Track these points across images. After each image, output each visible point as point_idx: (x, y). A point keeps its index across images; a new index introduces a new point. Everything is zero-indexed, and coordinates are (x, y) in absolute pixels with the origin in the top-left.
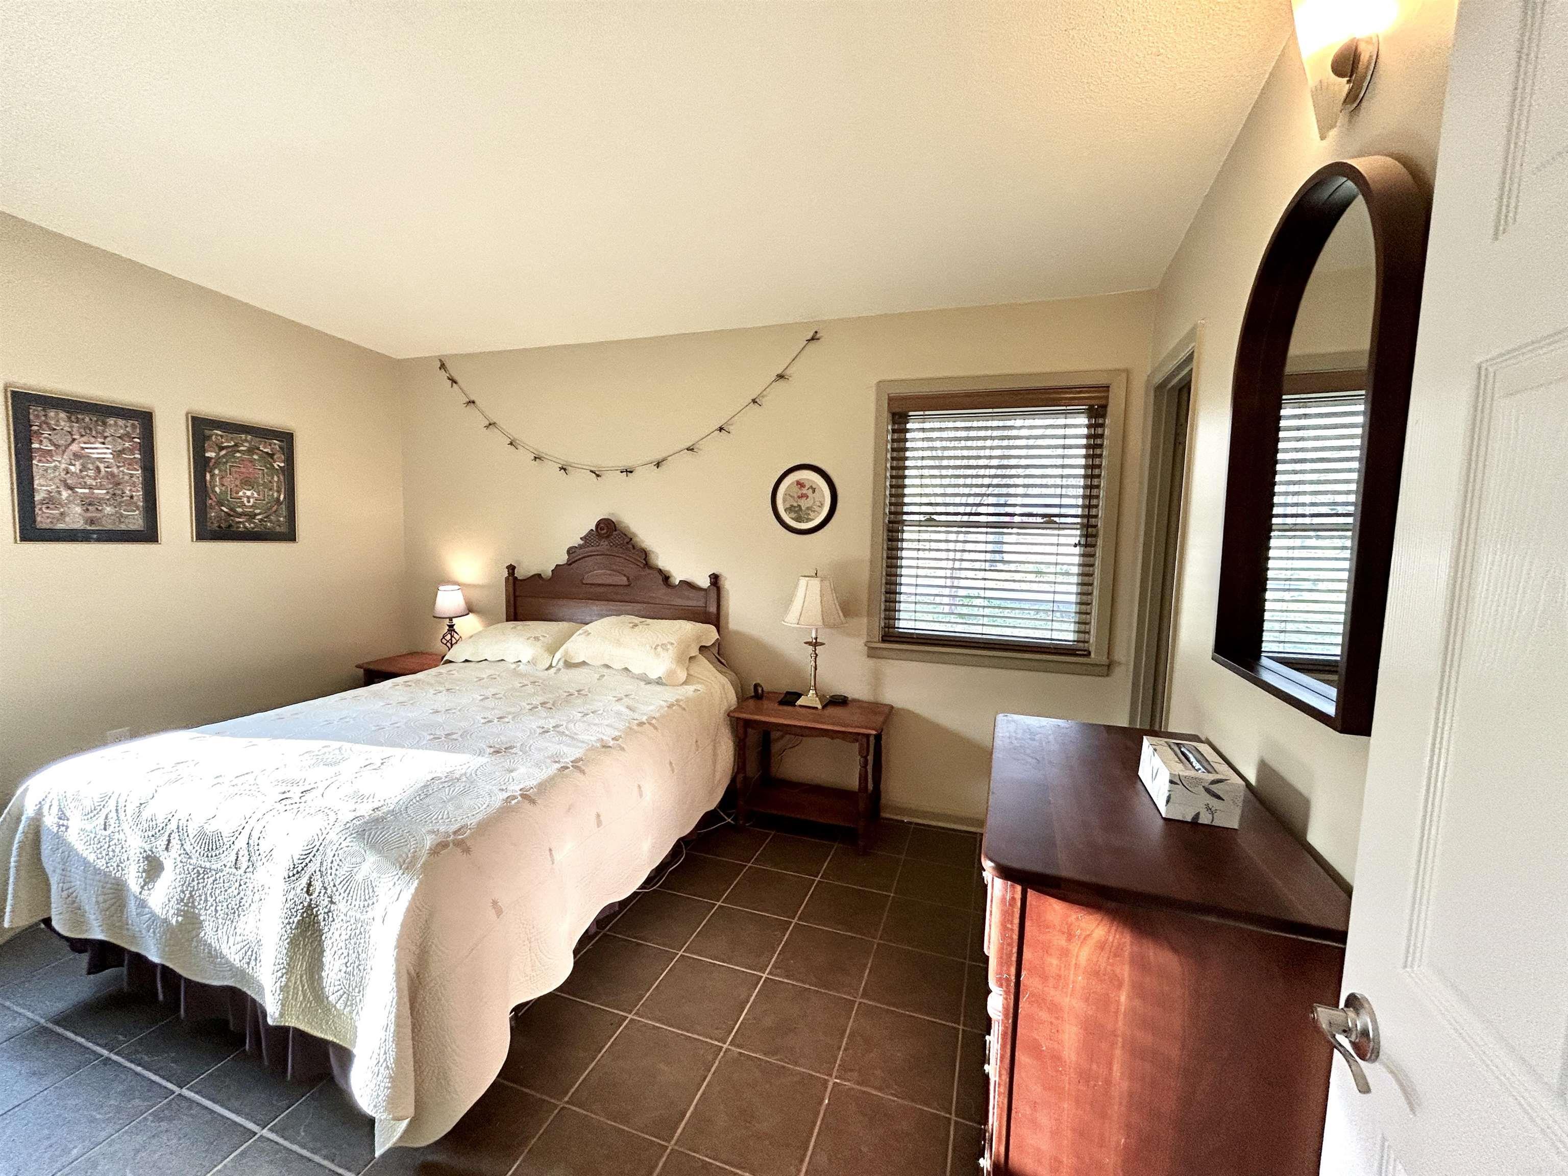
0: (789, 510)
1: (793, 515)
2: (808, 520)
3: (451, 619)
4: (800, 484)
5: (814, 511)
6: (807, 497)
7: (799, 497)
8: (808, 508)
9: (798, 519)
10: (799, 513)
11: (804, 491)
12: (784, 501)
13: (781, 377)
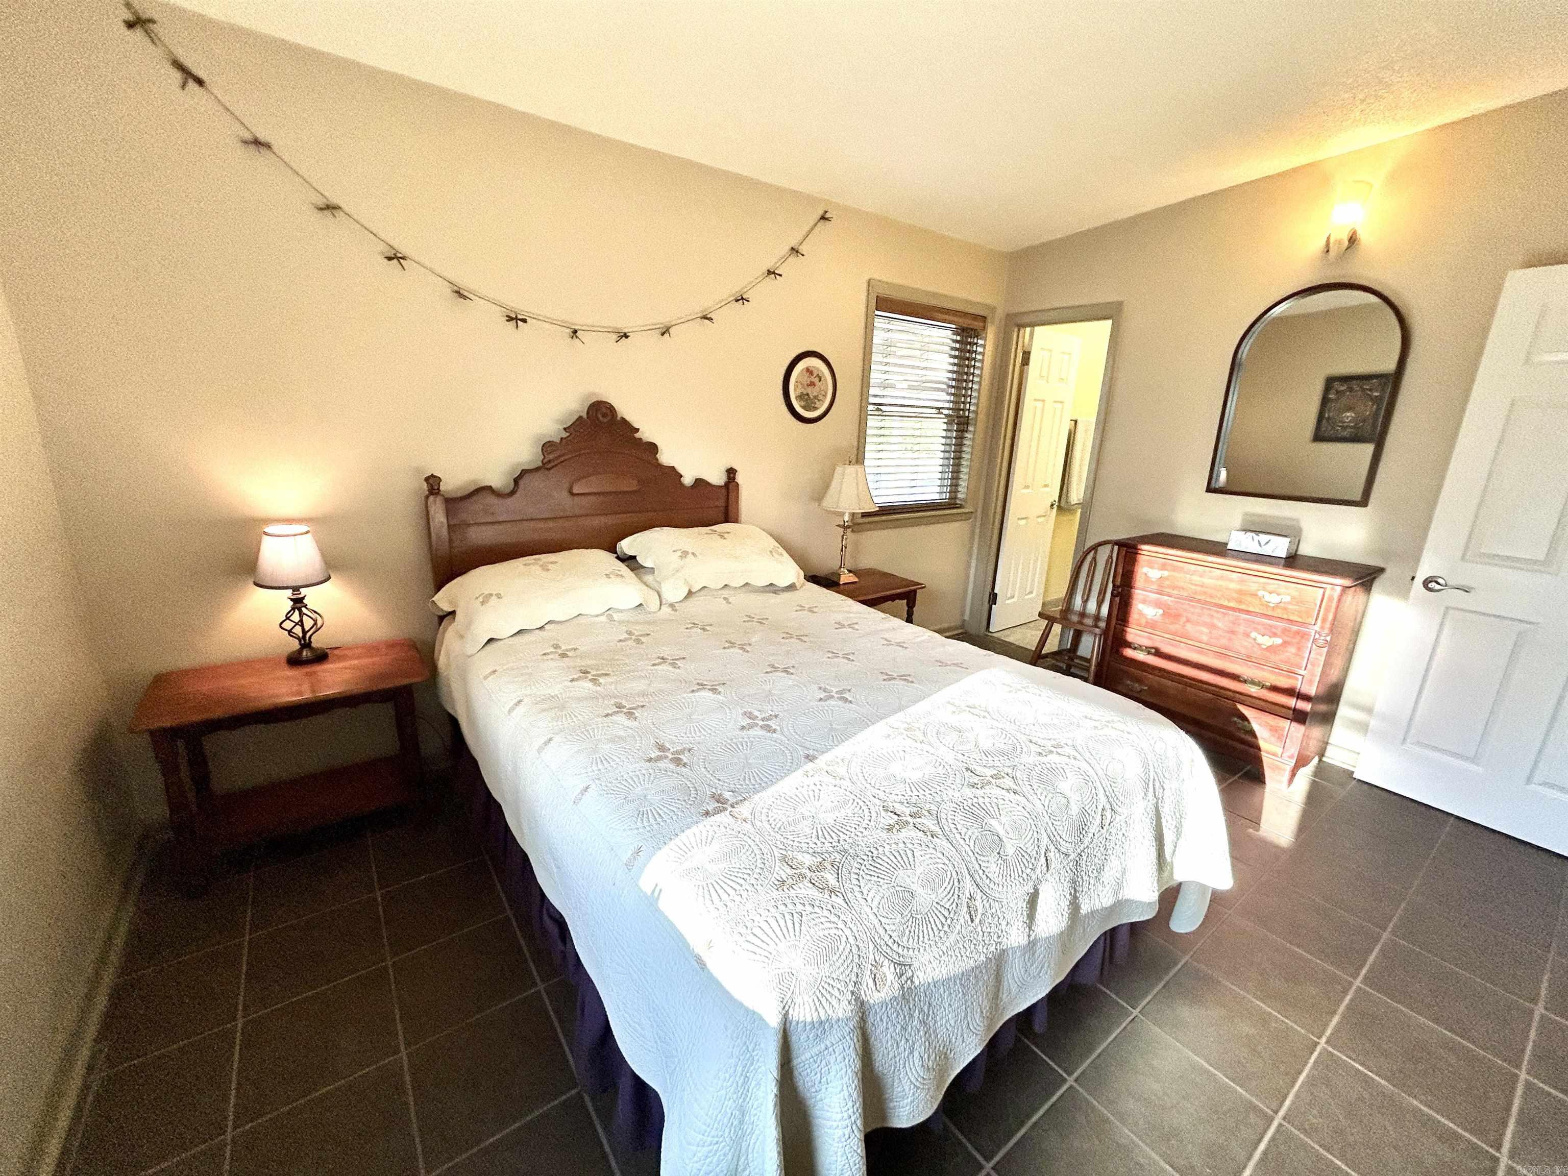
0: (800, 397)
1: (803, 403)
2: (815, 409)
3: (296, 589)
4: (809, 371)
5: (819, 400)
6: (815, 385)
7: (808, 385)
8: (816, 397)
9: (806, 408)
10: (809, 402)
11: (813, 379)
12: (796, 387)
13: (794, 251)
